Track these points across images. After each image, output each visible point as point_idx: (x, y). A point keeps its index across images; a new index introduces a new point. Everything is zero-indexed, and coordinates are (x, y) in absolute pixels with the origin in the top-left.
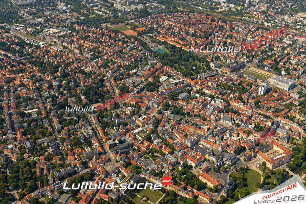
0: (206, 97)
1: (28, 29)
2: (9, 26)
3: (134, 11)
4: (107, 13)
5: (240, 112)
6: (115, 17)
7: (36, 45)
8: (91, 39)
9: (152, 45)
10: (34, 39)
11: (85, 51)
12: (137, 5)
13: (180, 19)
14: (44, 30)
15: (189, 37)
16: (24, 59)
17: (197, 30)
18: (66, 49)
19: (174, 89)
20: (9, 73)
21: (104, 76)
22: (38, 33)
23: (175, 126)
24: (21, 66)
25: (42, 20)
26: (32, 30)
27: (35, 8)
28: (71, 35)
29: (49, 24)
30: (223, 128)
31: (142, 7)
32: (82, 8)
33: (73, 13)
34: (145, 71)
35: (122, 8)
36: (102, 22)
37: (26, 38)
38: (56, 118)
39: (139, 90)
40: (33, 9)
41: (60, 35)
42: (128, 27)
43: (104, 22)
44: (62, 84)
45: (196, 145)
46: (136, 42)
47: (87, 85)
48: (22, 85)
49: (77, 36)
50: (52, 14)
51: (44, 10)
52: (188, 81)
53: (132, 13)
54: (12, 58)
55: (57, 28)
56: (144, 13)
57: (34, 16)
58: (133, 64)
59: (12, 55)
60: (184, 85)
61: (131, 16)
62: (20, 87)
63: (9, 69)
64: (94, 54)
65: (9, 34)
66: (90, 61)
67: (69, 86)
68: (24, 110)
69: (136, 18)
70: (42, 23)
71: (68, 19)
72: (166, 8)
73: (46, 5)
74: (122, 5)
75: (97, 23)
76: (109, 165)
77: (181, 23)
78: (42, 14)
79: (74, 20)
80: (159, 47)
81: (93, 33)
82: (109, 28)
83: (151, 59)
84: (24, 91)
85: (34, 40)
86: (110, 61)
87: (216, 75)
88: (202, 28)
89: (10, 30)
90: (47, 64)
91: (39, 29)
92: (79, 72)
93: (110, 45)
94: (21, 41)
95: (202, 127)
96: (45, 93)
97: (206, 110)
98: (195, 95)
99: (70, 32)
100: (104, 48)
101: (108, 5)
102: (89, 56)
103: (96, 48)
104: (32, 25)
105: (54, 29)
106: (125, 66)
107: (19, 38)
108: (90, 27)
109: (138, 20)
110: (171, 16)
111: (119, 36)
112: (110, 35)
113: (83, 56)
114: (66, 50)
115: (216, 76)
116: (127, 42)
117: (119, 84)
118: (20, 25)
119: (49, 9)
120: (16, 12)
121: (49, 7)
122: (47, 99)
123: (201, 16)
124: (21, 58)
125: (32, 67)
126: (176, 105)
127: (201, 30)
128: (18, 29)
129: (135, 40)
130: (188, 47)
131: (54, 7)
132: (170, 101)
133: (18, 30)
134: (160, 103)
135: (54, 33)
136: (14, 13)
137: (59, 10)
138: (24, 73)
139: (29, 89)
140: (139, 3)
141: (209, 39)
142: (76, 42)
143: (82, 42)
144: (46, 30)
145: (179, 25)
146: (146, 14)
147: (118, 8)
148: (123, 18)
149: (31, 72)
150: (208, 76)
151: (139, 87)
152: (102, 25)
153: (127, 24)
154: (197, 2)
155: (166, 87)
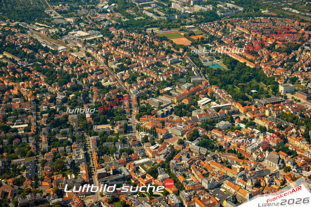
0: (254, 130)
1: (50, 30)
2: (28, 25)
3: (197, 13)
4: (158, 15)
5: (298, 153)
6: (168, 21)
7: (53, 49)
8: (125, 46)
9: (206, 58)
10: (54, 42)
11: (112, 61)
12: (204, 6)
13: (259, 26)
14: (70, 33)
15: (263, 50)
16: (32, 66)
17: (277, 42)
18: (89, 56)
19: (212, 115)
20: (7, 80)
21: (125, 92)
22: (62, 35)
23: (195, 161)
24: (25, 73)
25: (72, 21)
26: (55, 32)
27: (68, 5)
28: (101, 40)
29: (79, 25)
30: (262, 170)
31: (211, 8)
32: (128, 7)
33: (116, 13)
34: (182, 90)
35: (182, 9)
36: (149, 25)
37: (45, 40)
38: (45, 136)
39: (165, 113)
40: (66, 7)
41: (87, 39)
42: (181, 34)
43: (152, 27)
44: (68, 98)
45: (217, 188)
46: (185, 54)
47: (98, 102)
48: (20, 95)
49: (108, 42)
50: (87, 13)
51: (79, 9)
52: (237, 107)
53: (193, 16)
54: (19, 63)
55: (87, 31)
56: (211, 17)
57: (64, 15)
58: (169, 80)
59: (20, 59)
60: (228, 112)
61: (191, 19)
62: (16, 98)
63: (10, 76)
64: (122, 65)
65: (25, 35)
66: (115, 73)
67: (75, 101)
68: (11, 124)
69: (197, 23)
70: (71, 24)
71: (105, 20)
72: (244, 11)
73: (84, 2)
74: (184, 5)
75: (141, 27)
76: (90, 198)
77: (258, 31)
78: (74, 13)
79: (113, 22)
80: (215, 61)
81: (132, 39)
82: (156, 34)
83: (196, 75)
84: (20, 104)
85: (53, 44)
86: (140, 74)
87: (282, 101)
88: (287, 38)
89: (28, 30)
90: (59, 73)
91: (64, 30)
92: (96, 85)
93: (148, 56)
94: (36, 44)
95: (233, 166)
96: (43, 107)
97: (247, 146)
98: (239, 125)
99: (102, 36)
100: (138, 58)
101: (164, 5)
102: (114, 67)
103: (127, 58)
104: (57, 26)
105: (83, 32)
106: (157, 82)
107: (36, 41)
108: (131, 31)
109: (198, 26)
110: (247, 22)
111: (166, 44)
112: (153, 43)
113: (108, 66)
114: (89, 58)
115: (282, 103)
116: (173, 52)
117: (142, 104)
118: (42, 25)
119: (86, 7)
120: (42, 9)
121: (87, 4)
122: (43, 114)
123: (294, 22)
124: (29, 65)
125: (38, 75)
126: (208, 135)
127: (284, 41)
128: (38, 29)
129: (185, 51)
130: (256, 63)
131: (94, 5)
132: (201, 129)
133: (37, 31)
134: (187, 130)
135: (82, 37)
136: (39, 10)
137: (98, 9)
138: (26, 82)
139: (25, 101)
140: (208, 3)
141: (292, 53)
142: (104, 48)
143: (113, 49)
144: (73, 32)
145: (254, 34)
146: (213, 18)
147: (176, 9)
148: (179, 21)
149: (35, 81)
150: (268, 102)
151: (167, 109)
152: (148, 29)
153: (182, 30)
154: (294, 4)
155: (202, 112)
